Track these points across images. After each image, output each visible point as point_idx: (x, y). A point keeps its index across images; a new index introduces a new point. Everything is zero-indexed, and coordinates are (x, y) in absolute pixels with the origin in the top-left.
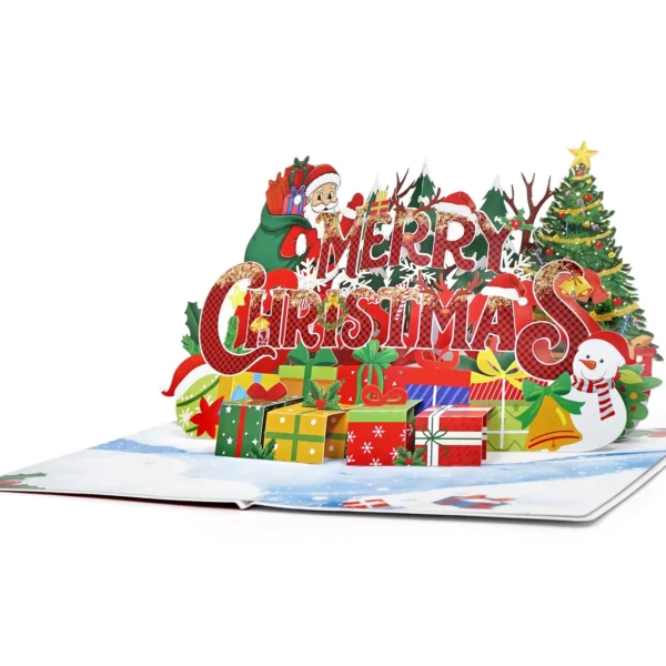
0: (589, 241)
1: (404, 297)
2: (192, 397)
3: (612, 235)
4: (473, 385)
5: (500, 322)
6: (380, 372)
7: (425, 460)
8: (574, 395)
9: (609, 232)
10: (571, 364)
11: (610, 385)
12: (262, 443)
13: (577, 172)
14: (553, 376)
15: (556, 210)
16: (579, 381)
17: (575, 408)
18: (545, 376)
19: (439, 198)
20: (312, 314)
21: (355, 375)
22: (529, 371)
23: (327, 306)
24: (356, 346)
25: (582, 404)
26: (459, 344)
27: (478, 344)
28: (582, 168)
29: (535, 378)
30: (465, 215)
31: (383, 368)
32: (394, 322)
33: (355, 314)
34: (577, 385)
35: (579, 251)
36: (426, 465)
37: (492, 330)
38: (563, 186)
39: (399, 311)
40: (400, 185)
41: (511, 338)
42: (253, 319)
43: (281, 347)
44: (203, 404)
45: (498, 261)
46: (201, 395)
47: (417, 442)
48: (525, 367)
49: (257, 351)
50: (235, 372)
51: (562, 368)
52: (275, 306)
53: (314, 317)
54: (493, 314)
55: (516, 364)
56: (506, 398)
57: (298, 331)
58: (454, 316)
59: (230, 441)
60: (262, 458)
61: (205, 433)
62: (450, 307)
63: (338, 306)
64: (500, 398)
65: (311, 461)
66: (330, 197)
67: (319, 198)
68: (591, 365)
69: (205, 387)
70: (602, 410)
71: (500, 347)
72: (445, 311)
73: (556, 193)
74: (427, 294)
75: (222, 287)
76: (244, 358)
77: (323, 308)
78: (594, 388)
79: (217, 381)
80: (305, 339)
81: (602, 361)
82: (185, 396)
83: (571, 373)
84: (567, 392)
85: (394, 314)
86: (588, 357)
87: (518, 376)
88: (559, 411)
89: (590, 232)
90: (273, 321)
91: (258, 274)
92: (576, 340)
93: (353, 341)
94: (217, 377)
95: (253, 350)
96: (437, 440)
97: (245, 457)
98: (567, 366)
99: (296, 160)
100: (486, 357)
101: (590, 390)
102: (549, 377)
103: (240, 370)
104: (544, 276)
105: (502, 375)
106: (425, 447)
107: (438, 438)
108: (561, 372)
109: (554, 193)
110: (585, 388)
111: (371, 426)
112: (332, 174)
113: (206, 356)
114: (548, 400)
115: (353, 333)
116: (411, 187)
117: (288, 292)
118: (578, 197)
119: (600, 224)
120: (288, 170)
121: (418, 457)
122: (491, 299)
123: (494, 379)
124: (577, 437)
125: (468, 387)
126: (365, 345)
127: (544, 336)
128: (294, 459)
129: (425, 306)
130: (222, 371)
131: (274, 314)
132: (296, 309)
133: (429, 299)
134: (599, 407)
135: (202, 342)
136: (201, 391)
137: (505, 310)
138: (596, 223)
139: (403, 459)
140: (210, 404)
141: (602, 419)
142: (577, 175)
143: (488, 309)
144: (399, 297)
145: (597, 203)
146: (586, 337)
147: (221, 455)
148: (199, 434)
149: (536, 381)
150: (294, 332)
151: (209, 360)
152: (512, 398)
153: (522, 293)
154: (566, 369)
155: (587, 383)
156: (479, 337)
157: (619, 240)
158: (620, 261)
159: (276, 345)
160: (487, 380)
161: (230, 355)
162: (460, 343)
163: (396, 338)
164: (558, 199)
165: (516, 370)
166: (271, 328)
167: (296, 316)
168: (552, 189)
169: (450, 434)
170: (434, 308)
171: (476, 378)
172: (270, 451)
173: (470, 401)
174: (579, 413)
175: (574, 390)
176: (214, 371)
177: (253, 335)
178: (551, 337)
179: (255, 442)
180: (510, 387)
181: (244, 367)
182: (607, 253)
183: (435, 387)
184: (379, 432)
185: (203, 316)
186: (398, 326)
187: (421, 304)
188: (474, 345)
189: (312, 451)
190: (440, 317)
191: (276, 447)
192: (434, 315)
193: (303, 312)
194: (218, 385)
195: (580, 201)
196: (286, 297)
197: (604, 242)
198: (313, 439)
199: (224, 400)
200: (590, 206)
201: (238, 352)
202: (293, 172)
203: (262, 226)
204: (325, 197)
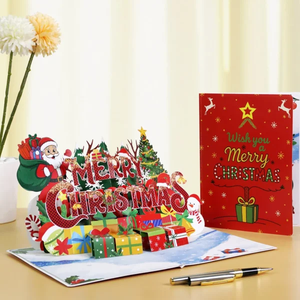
0: (154, 163)
1: (135, 190)
2: (52, 240)
3: (159, 160)
5: (164, 195)
6: (134, 218)
7: (173, 245)
9: (158, 160)
11: (198, 211)
12: (116, 250)
15: (141, 153)
17: (191, 221)
20: (101, 199)
21: (125, 220)
22: (176, 211)
23: (106, 196)
24: (123, 210)
25: (192, 219)
27: (160, 204)
29: (178, 213)
32: (134, 199)
33: (120, 198)
34: (190, 213)
35: (152, 167)
37: (163, 198)
38: (140, 143)
40: (90, 146)
41: (169, 200)
42: (72, 205)
43: (90, 214)
44: (58, 241)
45: (140, 173)
46: (56, 238)
47: (170, 239)
49: (79, 217)
50: (70, 227)
52: (82, 199)
53: (102, 201)
54: (162, 192)
55: (172, 209)
58: (151, 195)
59: (101, 252)
60: (117, 256)
61: (63, 253)
63: (111, 196)
64: (171, 221)
66: (54, 151)
67: (49, 152)
68: (192, 206)
69: (57, 235)
70: (198, 220)
71: (166, 204)
72: (148, 193)
74: (141, 188)
75: (53, 193)
76: (73, 220)
77: (104, 197)
78: (194, 213)
79: (63, 231)
80: (99, 210)
81: (194, 204)
82: (48, 240)
83: (187, 209)
84: (188, 216)
85: (134, 196)
86: (190, 203)
87: (174, 213)
88: (187, 223)
89: (153, 160)
90: (83, 204)
91: (70, 186)
92: (186, 198)
93: (121, 208)
94: (62, 230)
95: (77, 217)
97: (110, 257)
98: (186, 207)
100: (163, 208)
101: (193, 215)
102: (182, 212)
103: (73, 226)
104: (173, 178)
105: (169, 213)
106: (172, 240)
107: (175, 237)
108: (185, 210)
109: (139, 147)
110: (192, 214)
111: (156, 237)
112: (51, 142)
113: (54, 222)
114: (183, 219)
115: (120, 205)
116: (98, 147)
117: (87, 192)
118: (146, 147)
119: (155, 157)
120: (27, 140)
121: (171, 244)
122: (160, 187)
123: (167, 215)
125: (161, 219)
126: (126, 209)
127: (177, 198)
128: (131, 253)
130: (64, 227)
131: (82, 202)
132: (92, 199)
133: (142, 190)
135: (50, 217)
136: (56, 237)
137: (165, 191)
138: (153, 157)
139: (167, 246)
140: (62, 241)
141: (199, 223)
142: (143, 139)
143: (160, 191)
144: (133, 190)
145: (151, 149)
146: (188, 197)
147: (98, 258)
148: (60, 254)
150: (94, 207)
151: (56, 224)
152: (174, 220)
153: (168, 184)
155: (192, 212)
156: (160, 201)
157: (161, 162)
158: (164, 170)
159: (87, 213)
160: (166, 216)
161: (66, 220)
162: (155, 204)
163: (136, 205)
164: (141, 149)
165: (172, 211)
166: (83, 207)
167: (93, 201)
168: (138, 145)
169: (178, 235)
170: (145, 193)
171: (162, 216)
172: (120, 253)
173: (163, 224)
174: (192, 222)
175: (189, 215)
176: (60, 228)
177: (74, 212)
178: (179, 198)
179: (113, 251)
180: (172, 217)
181: (74, 224)
182: (160, 167)
183: (152, 221)
184: (158, 238)
185: (47, 206)
186: (136, 201)
187: (141, 192)
188: (159, 204)
189: (138, 250)
190: (147, 195)
191: (122, 251)
192: (145, 195)
193: (96, 200)
194: (64, 233)
195: (147, 149)
196: (86, 195)
197: (158, 163)
198: (138, 245)
199: (69, 239)
200: (150, 151)
201: (70, 218)
202: (30, 141)
203: (21, 164)
204: (51, 151)
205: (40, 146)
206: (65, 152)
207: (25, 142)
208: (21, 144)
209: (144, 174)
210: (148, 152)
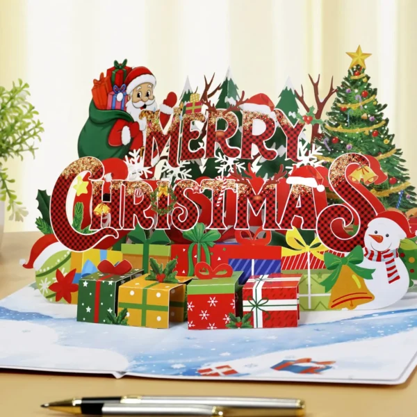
0: (368, 130)
1: (223, 187)
2: (48, 269)
3: (386, 125)
4: (284, 258)
5: (303, 205)
6: (207, 250)
7: (252, 323)
8: (366, 264)
10: (363, 239)
11: (395, 254)
12: (116, 312)
13: (354, 72)
14: (348, 249)
15: (339, 105)
16: (370, 252)
17: (368, 274)
18: (342, 248)
19: (244, 100)
20: (147, 200)
21: (186, 252)
22: (328, 245)
23: (158, 195)
24: (185, 228)
26: (270, 225)
27: (286, 224)
28: (359, 69)
29: (333, 250)
30: (266, 113)
31: (209, 246)
32: (215, 208)
33: (183, 202)
34: (368, 256)
35: (360, 139)
36: (253, 328)
37: (296, 213)
38: (343, 84)
39: (220, 199)
40: (208, 87)
41: (313, 219)
42: (95, 205)
43: (122, 229)
44: (59, 275)
45: (295, 151)
46: (57, 267)
47: (245, 309)
48: (325, 242)
49: (101, 231)
50: (83, 248)
51: (355, 242)
52: (113, 194)
53: (148, 204)
54: (297, 199)
55: (317, 239)
56: (311, 268)
57: (134, 215)
58: (265, 202)
59: (88, 309)
60: (117, 323)
61: (63, 299)
62: (261, 195)
63: (168, 195)
64: (307, 268)
65: (159, 326)
66: (148, 95)
67: (138, 96)
68: (379, 239)
69: (59, 261)
70: (389, 275)
71: (304, 227)
72: (258, 198)
73: (338, 90)
74: (242, 185)
75: (66, 178)
76: (91, 237)
77: (154, 196)
78: (382, 258)
79: (69, 256)
80: (141, 223)
81: (387, 236)
82: (42, 268)
83: (363, 245)
84: (360, 261)
85: (215, 202)
86: (376, 232)
87: (320, 249)
88: (354, 277)
89: (368, 123)
90: (113, 207)
91: (97, 167)
92: (366, 219)
93: (182, 224)
94: (68, 253)
95: (98, 230)
96: (260, 307)
97: (102, 322)
98: (360, 240)
99: (116, 62)
100: (292, 234)
101: (379, 259)
102: (345, 250)
103: (88, 248)
104: (337, 167)
105: (307, 249)
106: (251, 312)
107: (261, 305)
108: (355, 246)
109: (336, 91)
110: (375, 257)
111: (207, 297)
112: (148, 75)
113: (58, 236)
114: (345, 268)
115: (182, 218)
116: (218, 88)
117: (124, 182)
118: (357, 93)
119: (376, 116)
120: (109, 71)
121: (246, 321)
122: (295, 187)
123: (300, 253)
124: (370, 298)
125: (279, 260)
126: (193, 228)
127: (339, 216)
128: (144, 324)
129: (241, 195)
130: (72, 248)
131: (113, 201)
132: (132, 197)
133: (244, 189)
134: (386, 273)
135: (53, 223)
136: (56, 264)
137: (307, 196)
138: (372, 115)
139: (234, 324)
140: (65, 275)
141: (390, 282)
142: (354, 75)
143: (292, 195)
144: (218, 187)
145: (372, 98)
146: (373, 217)
147: (82, 321)
148: (57, 300)
149: (335, 253)
150: (132, 216)
151: (60, 239)
152: (316, 267)
153: (319, 182)
154: (358, 243)
155: (376, 254)
156: (287, 218)
158: (394, 146)
159: (117, 226)
160: (295, 253)
161: (78, 235)
162: (271, 223)
163: (219, 221)
164: (340, 96)
165: (319, 244)
166: (112, 213)
167: (132, 203)
168: (335, 88)
169: (271, 302)
170: (248, 196)
171: (285, 252)
172: (123, 318)
173: (282, 271)
174: (371, 278)
175: (366, 259)
176: (64, 248)
177: (96, 218)
178: (345, 217)
179: (110, 310)
180: (313, 258)
181: (91, 245)
182: (383, 140)
183: (253, 261)
184: (213, 302)
185: (52, 202)
186: (220, 212)
187: (238, 193)
188: (282, 225)
189: (159, 319)
190: (254, 202)
191: (128, 314)
192: (248, 201)
193: (138, 200)
194: (70, 259)
195: (358, 97)
196: (123, 187)
197: (380, 131)
198: (159, 308)
199: (77, 272)
200: (367, 101)
201: (85, 232)
202: (114, 72)
203: (90, 119)
204: (143, 95)
205: (127, 85)
206: (165, 98)
207: (105, 76)
208: (98, 79)
209: (307, 154)
210: (360, 104)
